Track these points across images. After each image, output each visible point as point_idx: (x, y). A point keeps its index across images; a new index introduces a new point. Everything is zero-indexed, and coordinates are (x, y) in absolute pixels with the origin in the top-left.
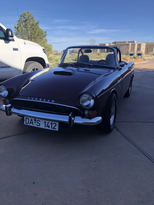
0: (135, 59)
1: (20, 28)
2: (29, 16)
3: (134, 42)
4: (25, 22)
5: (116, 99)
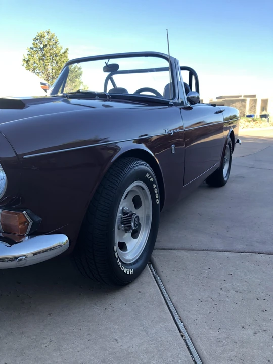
0: (254, 123)
1: (32, 61)
2: (50, 40)
3: (254, 96)
4: (42, 49)
5: (152, 180)
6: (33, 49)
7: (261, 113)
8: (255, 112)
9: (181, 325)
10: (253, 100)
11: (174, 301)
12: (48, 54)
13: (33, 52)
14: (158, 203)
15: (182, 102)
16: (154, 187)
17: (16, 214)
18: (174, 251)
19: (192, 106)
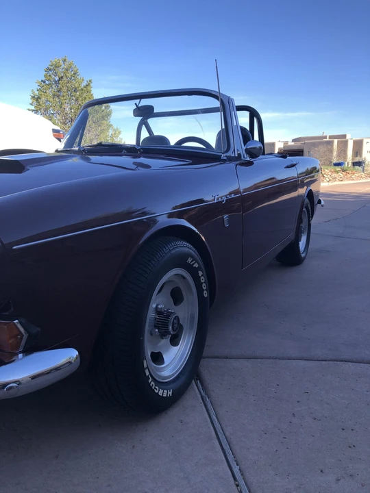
0: (344, 173)
1: (43, 99)
2: (67, 70)
3: (344, 136)
4: (57, 83)
5: (196, 265)
6: (44, 82)
7: (353, 159)
8: (345, 157)
9: (236, 469)
10: (342, 142)
11: (227, 434)
12: (65, 89)
13: (45, 87)
14: (206, 296)
15: (239, 155)
16: (200, 275)
17: (5, 324)
18: (231, 360)
19: (253, 160)
